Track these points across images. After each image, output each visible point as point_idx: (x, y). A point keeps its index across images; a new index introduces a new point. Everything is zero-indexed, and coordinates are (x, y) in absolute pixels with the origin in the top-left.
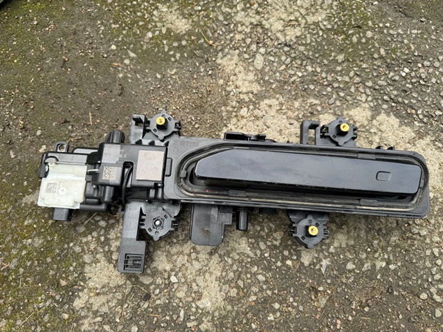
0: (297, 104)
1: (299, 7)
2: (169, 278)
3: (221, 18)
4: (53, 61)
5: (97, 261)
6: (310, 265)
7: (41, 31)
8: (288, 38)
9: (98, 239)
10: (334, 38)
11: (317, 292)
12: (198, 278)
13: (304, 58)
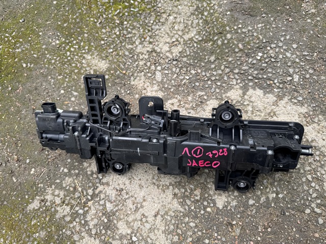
0: (190, 98)
1: (177, 31)
2: (131, 238)
3: (127, 53)
4: (26, 111)
5: (83, 238)
6: (223, 207)
7: (15, 93)
8: (174, 55)
9: (80, 223)
10: (205, 46)
11: (232, 225)
12: (150, 234)
13: (187, 66)
